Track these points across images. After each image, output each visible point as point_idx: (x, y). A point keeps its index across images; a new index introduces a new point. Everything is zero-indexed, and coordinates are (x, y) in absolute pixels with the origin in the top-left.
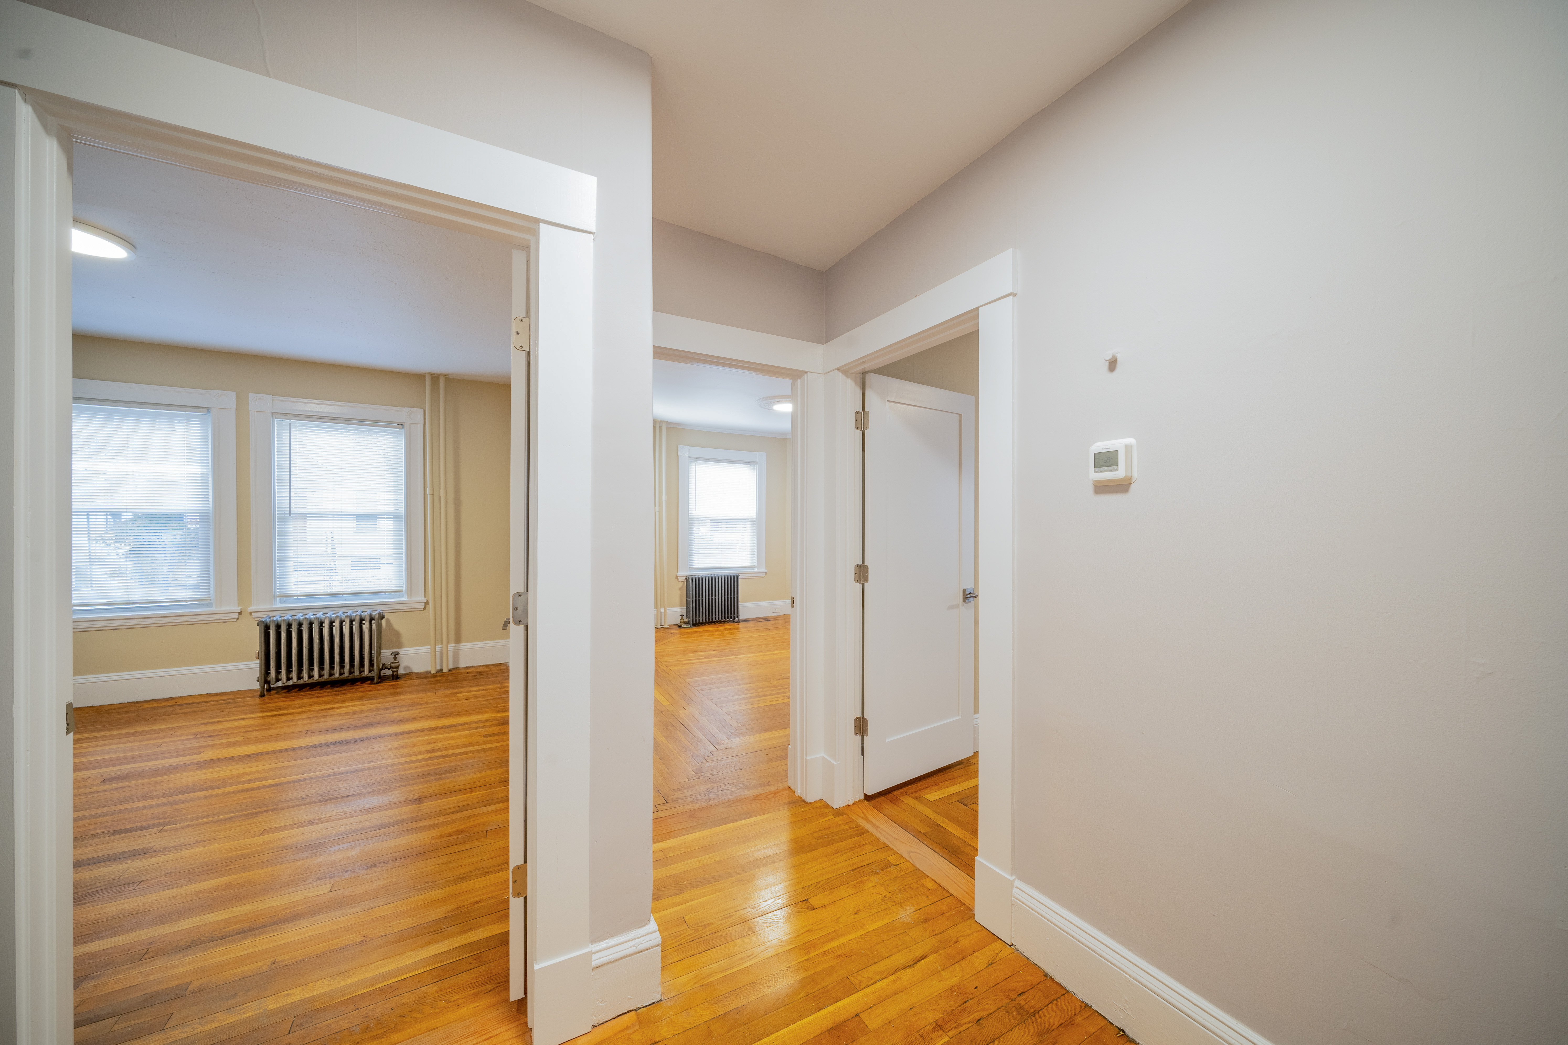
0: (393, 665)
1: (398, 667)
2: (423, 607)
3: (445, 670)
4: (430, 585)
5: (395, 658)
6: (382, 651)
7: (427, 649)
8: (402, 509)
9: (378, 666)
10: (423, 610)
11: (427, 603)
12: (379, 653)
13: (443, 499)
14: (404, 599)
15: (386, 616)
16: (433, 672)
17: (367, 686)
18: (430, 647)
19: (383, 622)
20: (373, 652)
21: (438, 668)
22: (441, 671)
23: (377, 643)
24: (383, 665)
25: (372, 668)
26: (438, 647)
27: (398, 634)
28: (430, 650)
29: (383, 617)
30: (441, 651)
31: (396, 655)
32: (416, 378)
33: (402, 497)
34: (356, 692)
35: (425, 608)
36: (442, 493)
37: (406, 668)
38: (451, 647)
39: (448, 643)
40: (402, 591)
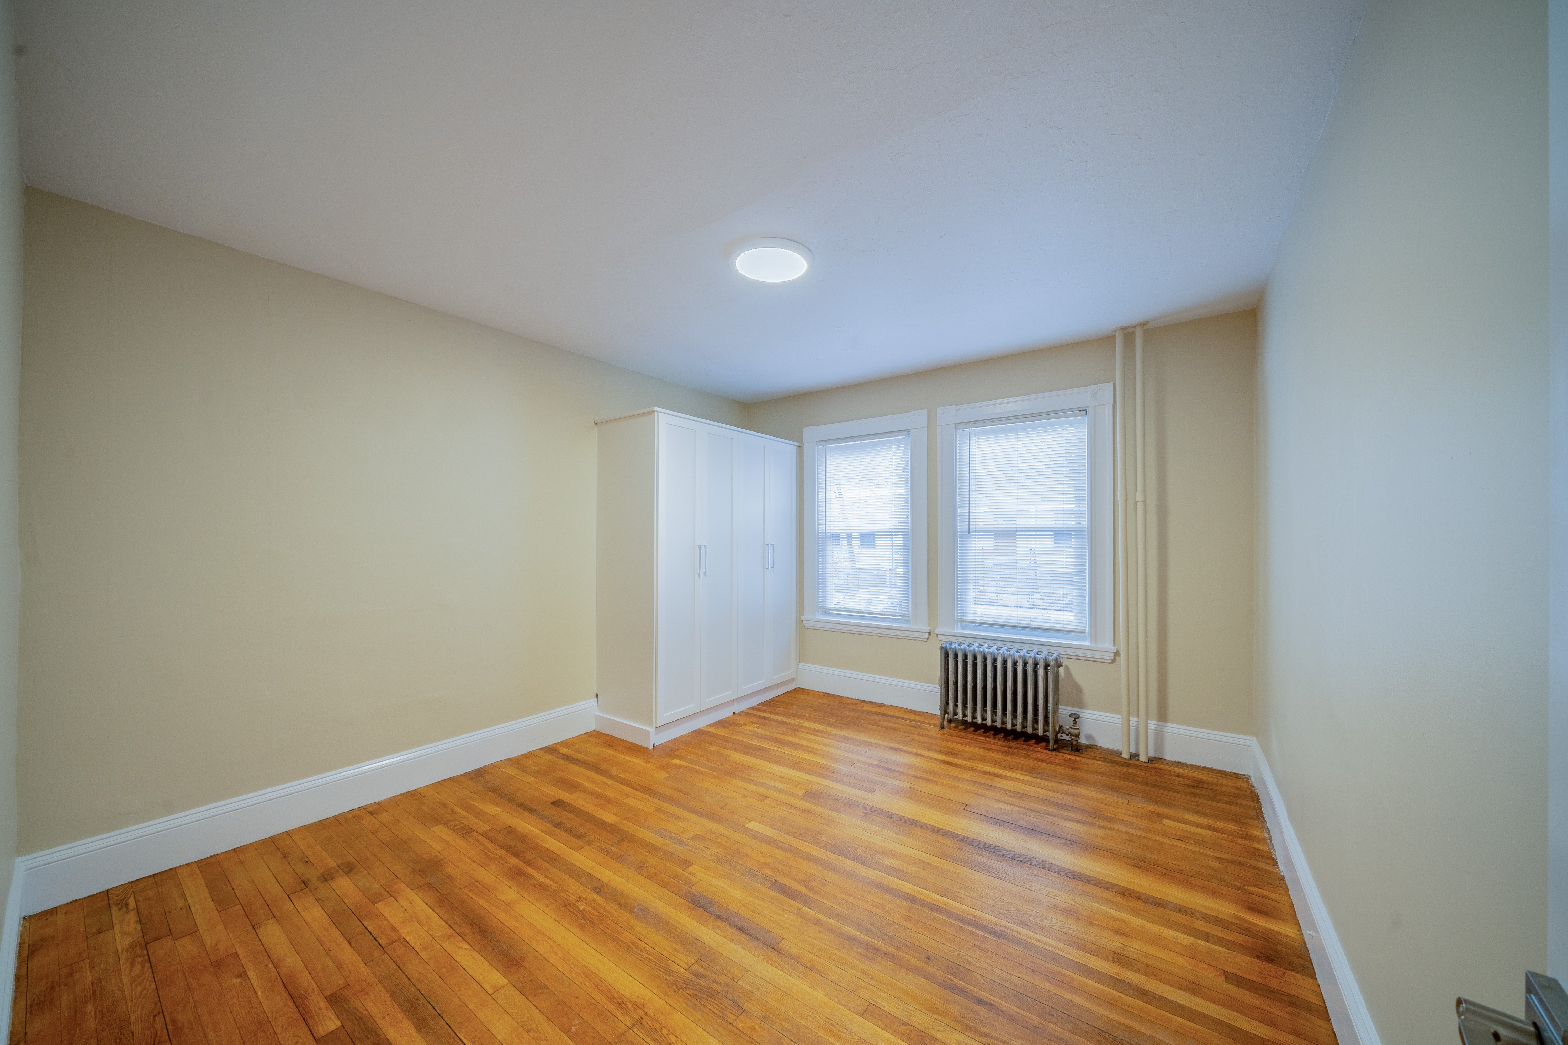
0: (1072, 731)
1: (1078, 735)
2: (1112, 658)
3: (1143, 758)
4: (1121, 630)
5: (1075, 722)
6: (1060, 707)
7: (1117, 719)
8: (1085, 522)
9: (1054, 728)
10: (1112, 663)
11: (1117, 654)
12: (1056, 710)
13: (1140, 506)
14: (1087, 643)
15: (1065, 662)
16: (1125, 755)
17: (1040, 752)
18: (1120, 717)
19: (1062, 670)
20: (1049, 705)
21: (1133, 750)
22: (1135, 756)
23: (1053, 698)
24: (1061, 727)
25: (1047, 728)
26: (1133, 721)
27: (1078, 690)
28: (1120, 721)
29: (1060, 665)
30: (1137, 727)
31: (1076, 718)
32: (1105, 341)
33: (1084, 505)
34: (1028, 757)
35: (1114, 661)
36: (1140, 497)
37: (1089, 737)
38: (1152, 724)
39: (1147, 718)
40: (1085, 633)
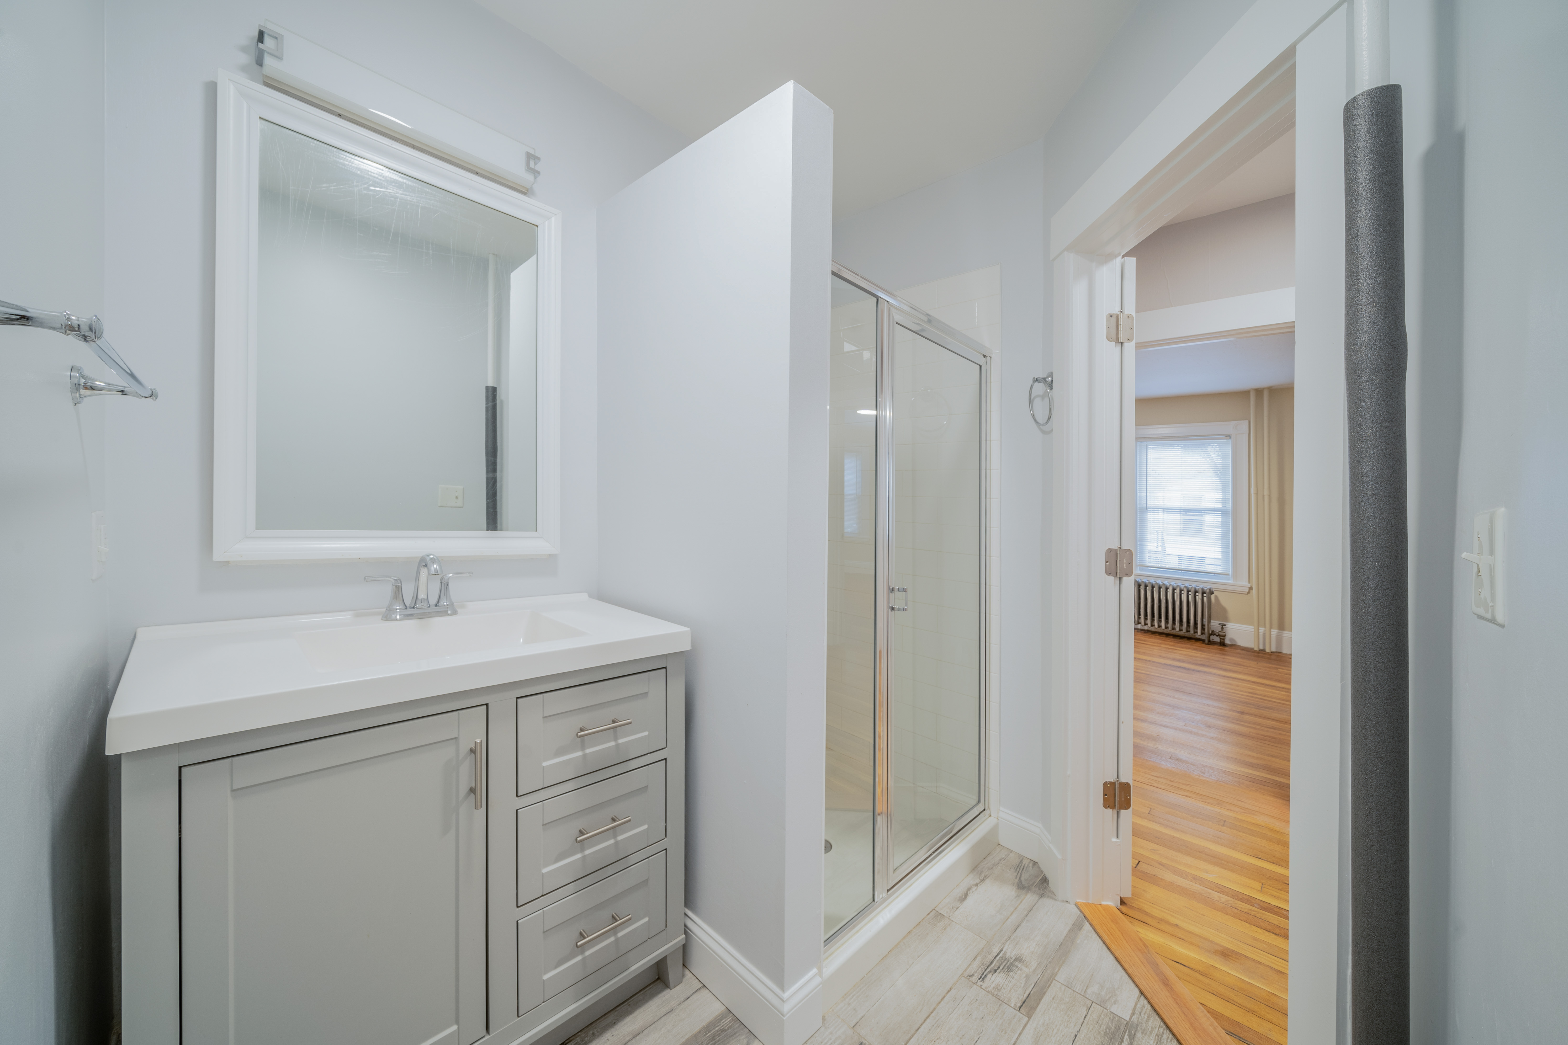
0: (1221, 633)
1: (1225, 636)
2: (1248, 591)
3: (1268, 650)
4: (1254, 572)
5: (1222, 628)
6: (1212, 621)
7: (1251, 628)
8: (1229, 506)
9: (1208, 631)
10: (1247, 594)
11: (1251, 588)
12: (1209, 622)
13: (1266, 498)
14: (1230, 582)
15: (1215, 592)
16: (1256, 649)
17: (1199, 644)
18: (1253, 627)
19: (1213, 597)
20: (1204, 620)
21: (1261, 647)
22: (1264, 650)
23: (1208, 612)
24: (1213, 631)
25: (1203, 632)
26: (1262, 630)
27: (1224, 611)
28: (1253, 630)
29: (1212, 593)
30: (1264, 634)
31: (1223, 626)
32: (1243, 395)
33: (1229, 496)
34: (1192, 645)
35: (1249, 592)
36: (1266, 492)
37: (1231, 640)
38: (1274, 632)
39: (1271, 627)
40: (1229, 575)
